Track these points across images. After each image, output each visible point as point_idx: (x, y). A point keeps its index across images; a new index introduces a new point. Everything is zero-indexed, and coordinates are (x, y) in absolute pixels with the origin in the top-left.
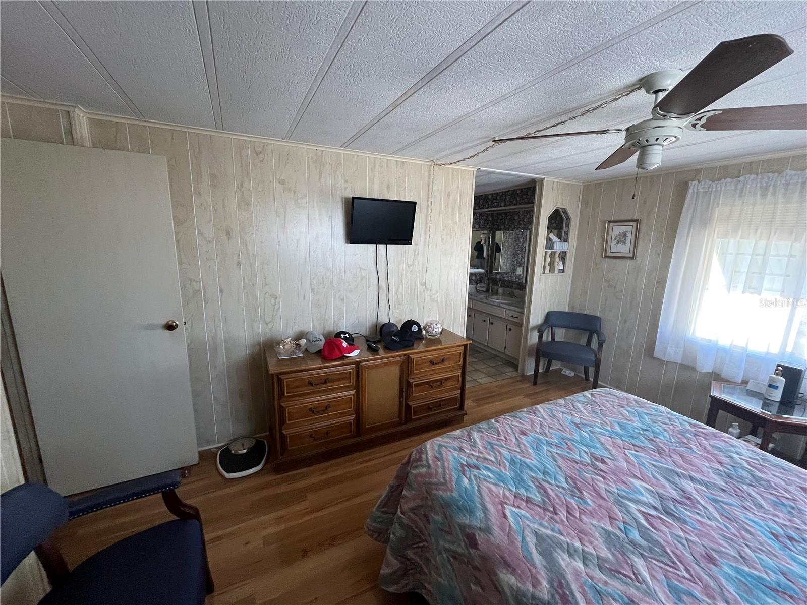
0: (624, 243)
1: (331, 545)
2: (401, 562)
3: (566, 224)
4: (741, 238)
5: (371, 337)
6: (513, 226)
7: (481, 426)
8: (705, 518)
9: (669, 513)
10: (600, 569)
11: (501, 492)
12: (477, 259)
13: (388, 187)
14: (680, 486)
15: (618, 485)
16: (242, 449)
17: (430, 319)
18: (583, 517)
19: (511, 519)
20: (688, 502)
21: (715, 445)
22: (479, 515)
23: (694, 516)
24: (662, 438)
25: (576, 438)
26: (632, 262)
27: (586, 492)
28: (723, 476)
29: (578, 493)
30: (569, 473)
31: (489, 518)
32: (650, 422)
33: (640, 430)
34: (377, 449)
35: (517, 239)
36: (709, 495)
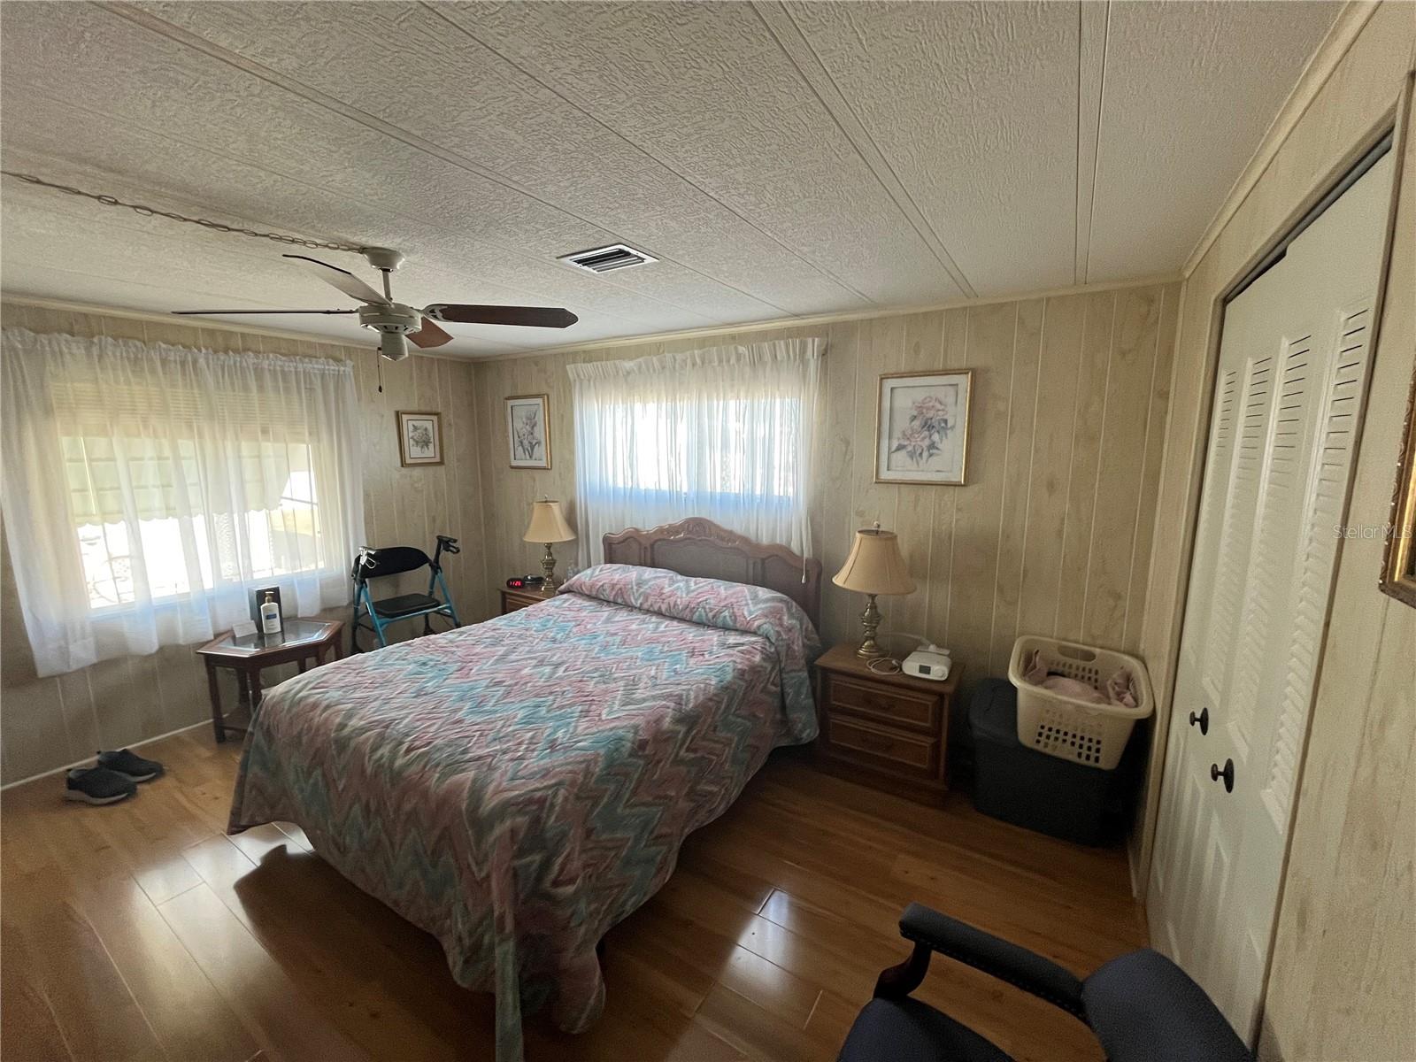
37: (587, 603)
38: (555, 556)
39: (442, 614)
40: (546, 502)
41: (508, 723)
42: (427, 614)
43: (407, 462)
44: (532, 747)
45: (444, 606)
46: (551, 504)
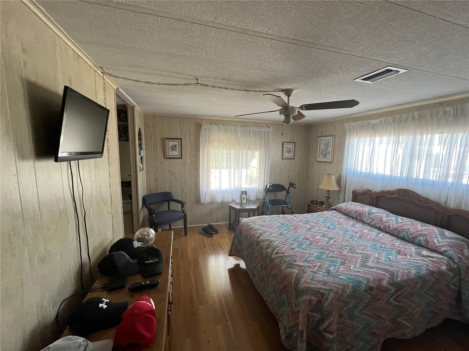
0: (175, 150)
26: (181, 160)
37: (343, 216)
38: (330, 195)
39: (287, 207)
40: (329, 175)
41: (311, 256)
42: (283, 207)
43: (284, 158)
44: (320, 270)
45: (289, 205)
46: (332, 176)
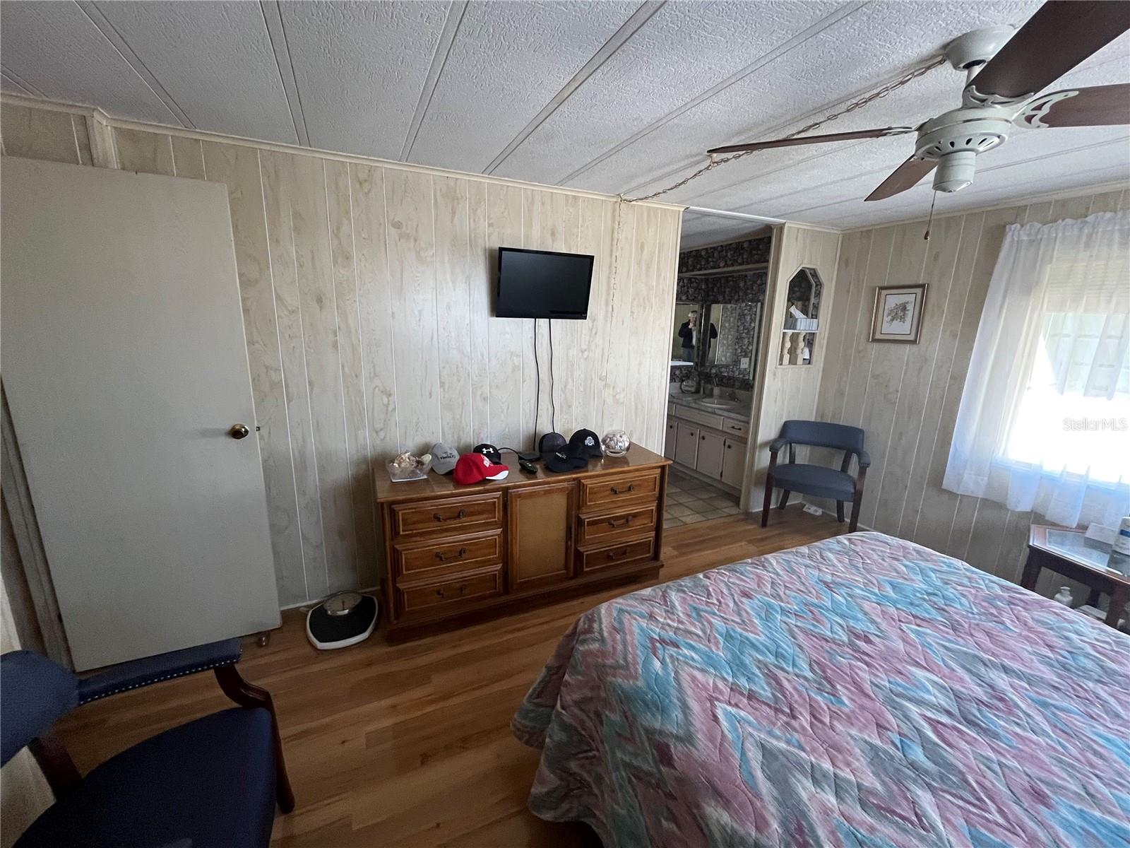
0: (902, 319)
1: (464, 748)
2: (561, 779)
3: (815, 293)
4: (1085, 311)
5: (528, 452)
6: (736, 297)
7: (683, 583)
8: (1028, 731)
9: (971, 723)
10: (864, 805)
11: (711, 682)
12: (682, 348)
13: (553, 234)
14: (987, 680)
15: (891, 677)
16: (342, 608)
17: (614, 428)
18: (835, 723)
19: (725, 724)
20: (1001, 705)
21: (1042, 619)
22: (676, 716)
23: (1012, 728)
24: (959, 607)
25: (825, 603)
26: (914, 348)
27: (842, 685)
28: (1054, 667)
29: (828, 686)
30: (815, 655)
31: (690, 721)
32: (939, 583)
33: (924, 594)
34: (534, 612)
35: (742, 316)
36: (1032, 695)
